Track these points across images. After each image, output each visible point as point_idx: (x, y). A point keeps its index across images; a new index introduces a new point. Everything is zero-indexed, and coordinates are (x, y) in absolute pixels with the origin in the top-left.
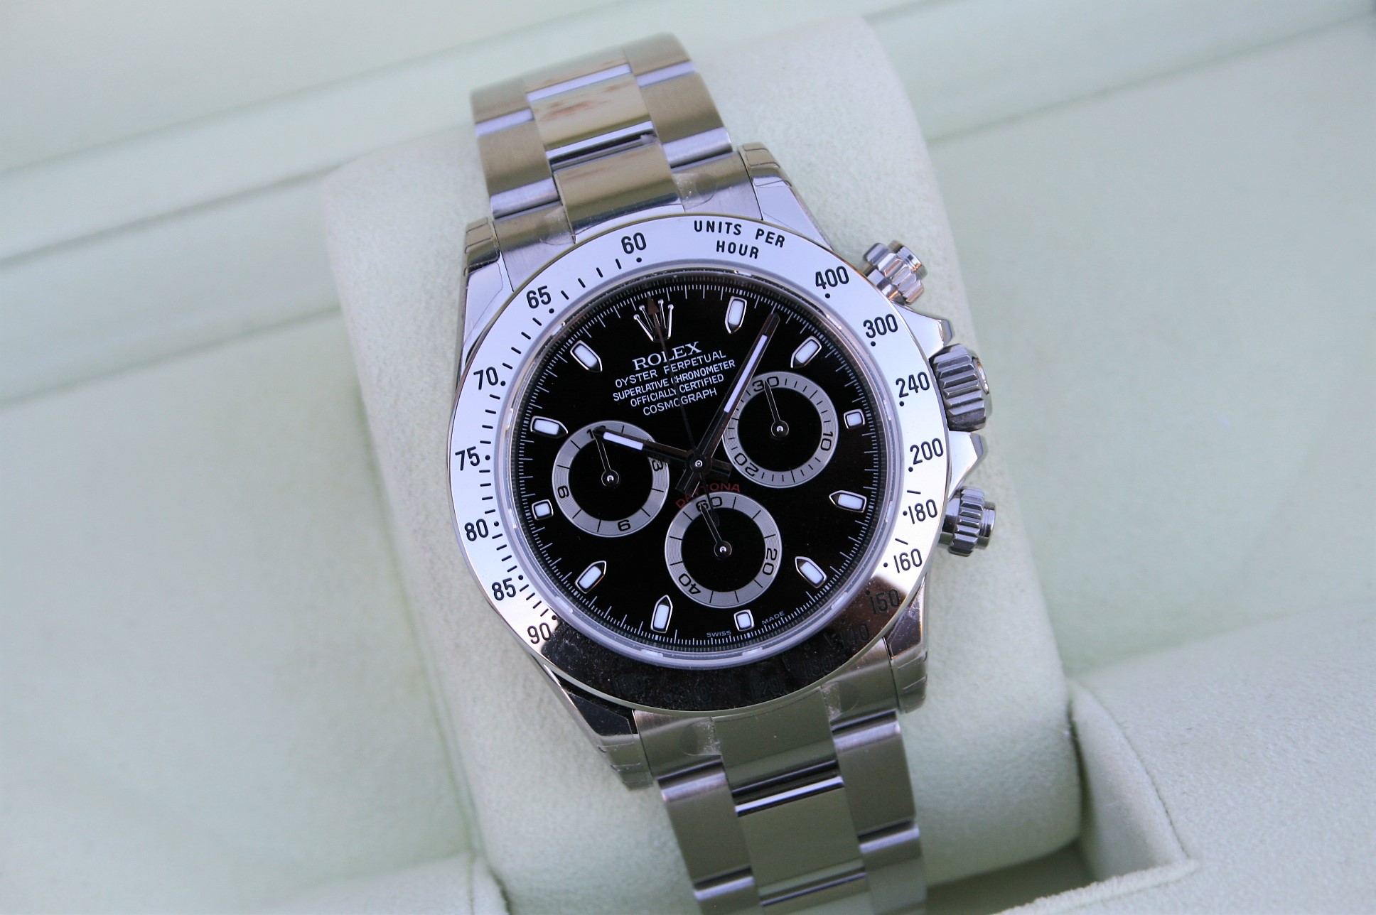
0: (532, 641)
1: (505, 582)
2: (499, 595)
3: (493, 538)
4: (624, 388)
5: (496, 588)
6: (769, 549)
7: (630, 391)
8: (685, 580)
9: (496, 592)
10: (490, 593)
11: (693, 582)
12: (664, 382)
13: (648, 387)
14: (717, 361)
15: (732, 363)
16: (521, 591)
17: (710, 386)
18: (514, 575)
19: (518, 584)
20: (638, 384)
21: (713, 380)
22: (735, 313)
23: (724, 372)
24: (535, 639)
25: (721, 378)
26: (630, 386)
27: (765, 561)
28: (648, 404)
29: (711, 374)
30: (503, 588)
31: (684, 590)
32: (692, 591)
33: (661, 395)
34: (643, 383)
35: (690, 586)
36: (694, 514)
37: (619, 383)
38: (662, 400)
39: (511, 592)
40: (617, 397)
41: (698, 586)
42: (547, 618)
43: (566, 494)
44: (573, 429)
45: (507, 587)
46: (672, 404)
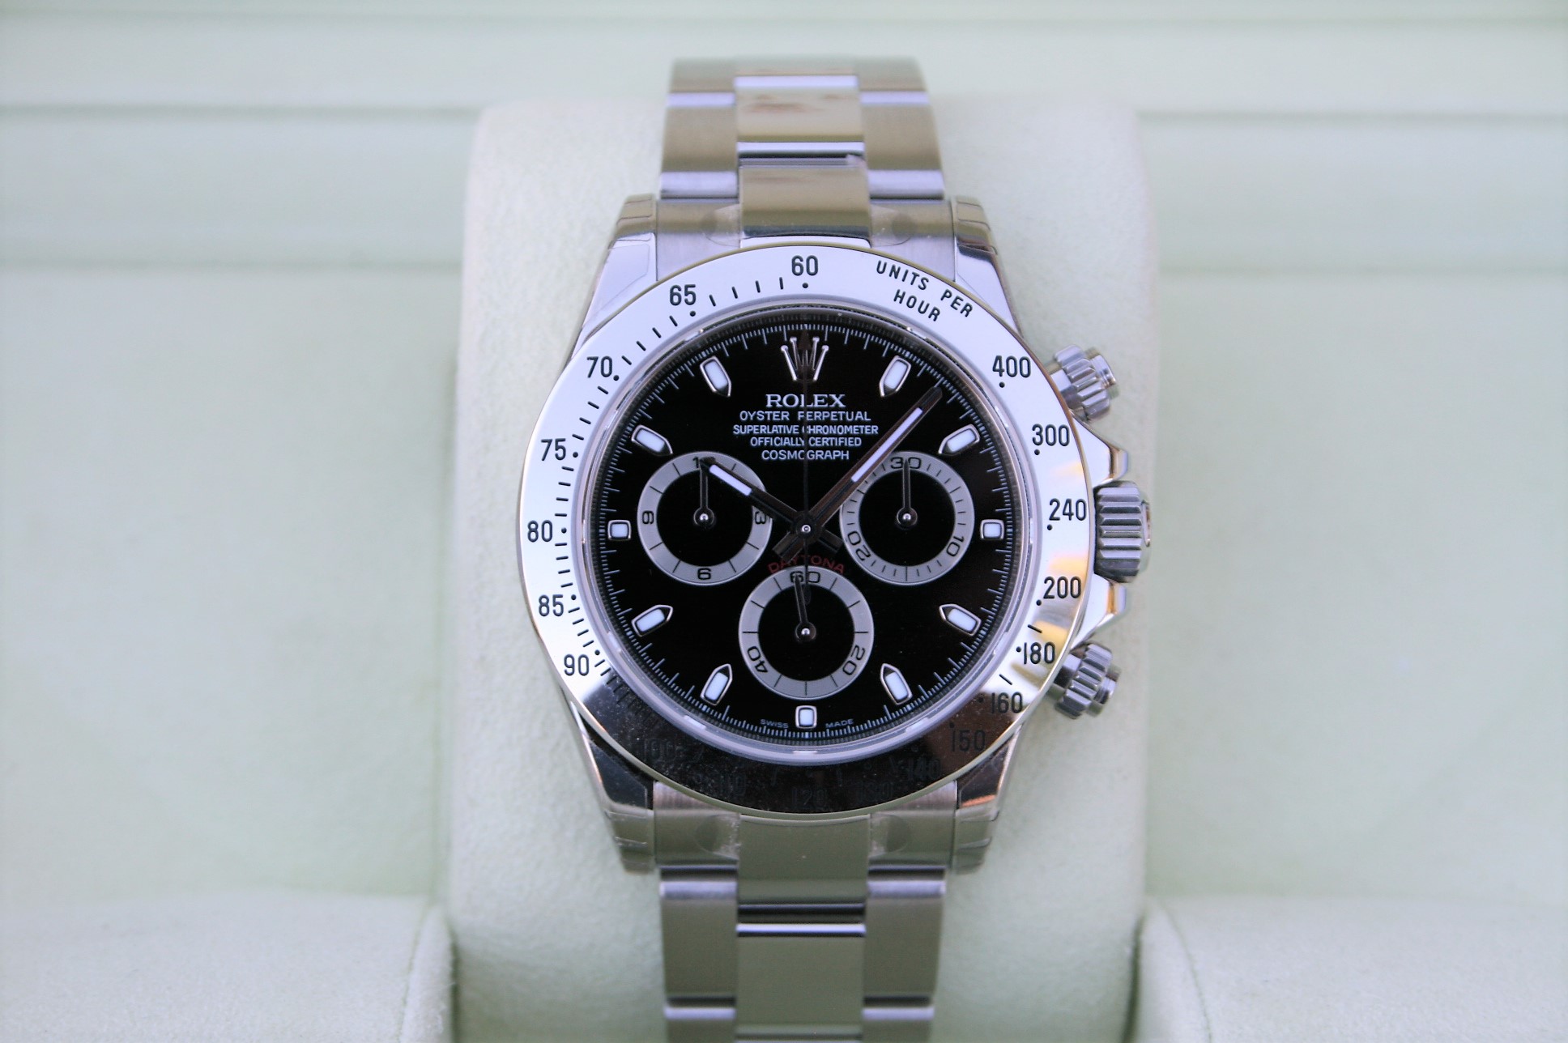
0: (566, 672)
1: (555, 597)
2: (544, 610)
3: (557, 545)
4: (749, 422)
5: (543, 602)
6: (857, 646)
7: (754, 428)
8: (754, 654)
9: (542, 605)
10: (535, 606)
11: (763, 658)
12: (794, 429)
13: (775, 429)
14: (860, 422)
15: (875, 430)
16: (570, 612)
17: (843, 448)
18: (567, 593)
19: (569, 604)
20: (765, 422)
21: (849, 442)
22: (894, 376)
23: (863, 436)
24: (570, 670)
25: (858, 443)
26: (755, 422)
27: (849, 658)
28: (769, 448)
29: (848, 435)
30: (551, 604)
31: (750, 665)
32: (759, 668)
33: (787, 442)
34: (771, 423)
35: (757, 662)
36: (786, 584)
37: (745, 415)
38: (787, 448)
39: (558, 611)
40: (738, 430)
41: (767, 664)
42: (589, 651)
43: (651, 520)
44: (678, 452)
45: (555, 604)
46: (796, 455)
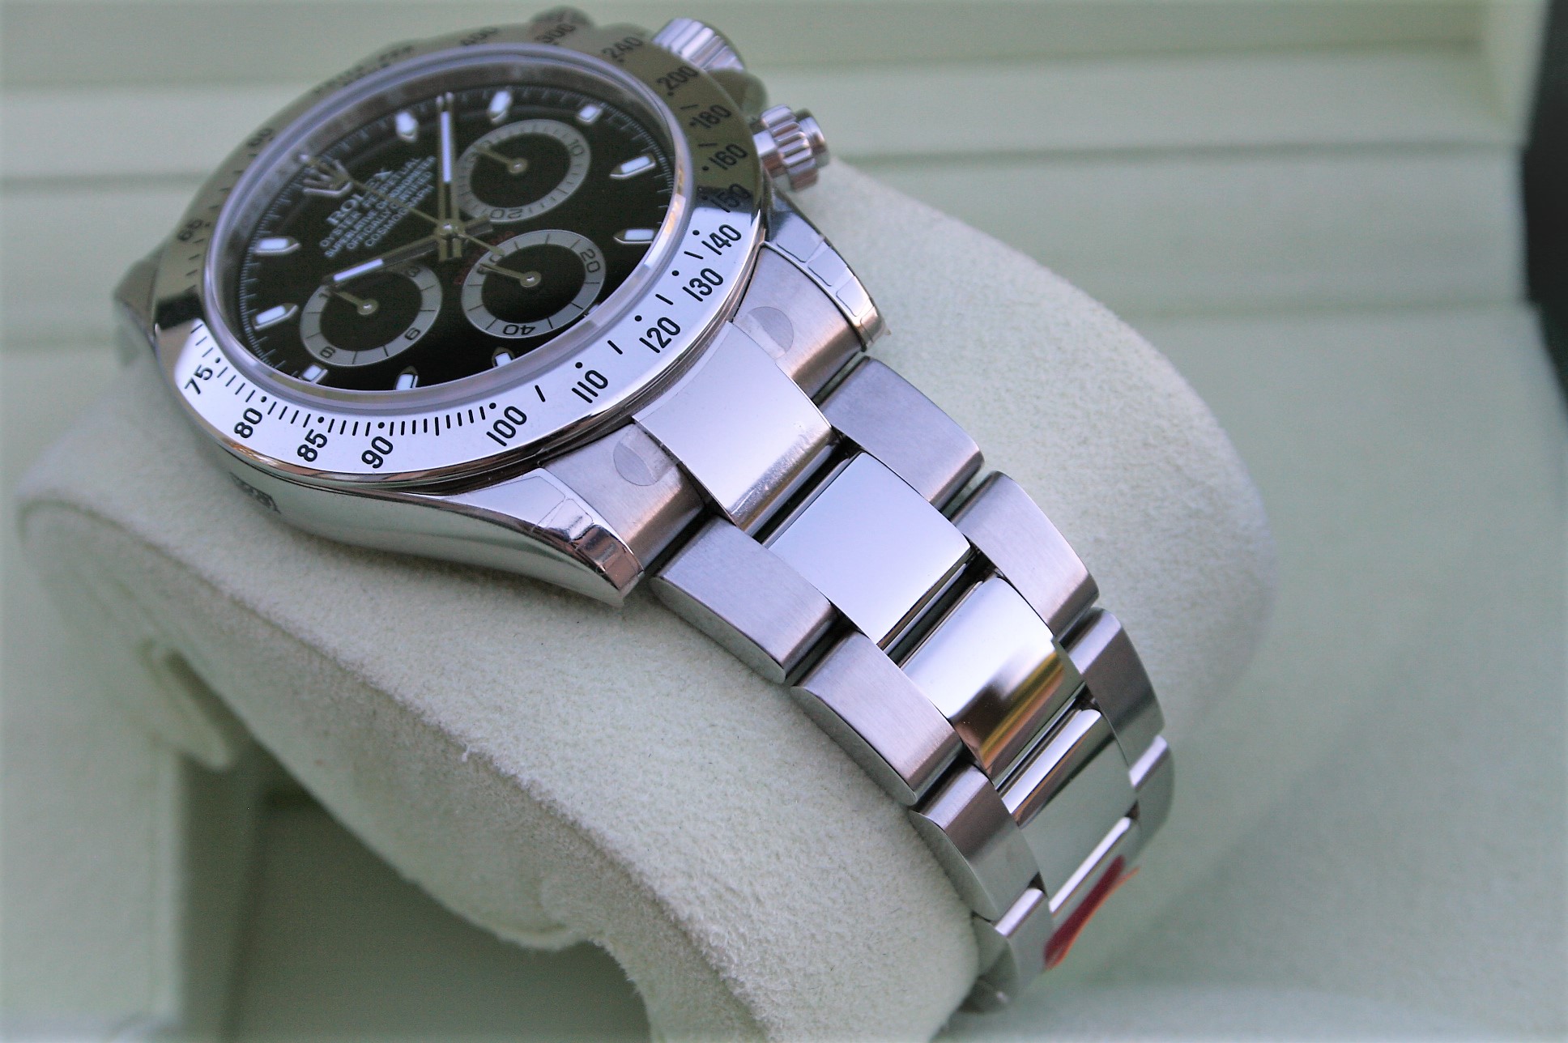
0: (375, 467)
1: (307, 439)
2: (311, 455)
3: (269, 413)
4: (333, 243)
5: (304, 452)
6: (582, 254)
7: (343, 241)
8: (511, 330)
9: (305, 456)
10: (301, 461)
11: (521, 326)
12: (372, 214)
13: (358, 227)
14: (415, 167)
15: (431, 160)
16: (329, 431)
17: (421, 188)
18: (313, 424)
19: (321, 429)
20: (345, 231)
21: (422, 181)
22: (406, 125)
23: (428, 170)
24: (377, 462)
25: (429, 176)
26: (337, 239)
27: (585, 264)
28: (367, 238)
29: (416, 180)
30: (310, 446)
31: (519, 336)
32: (526, 332)
33: (375, 224)
34: (351, 228)
35: (520, 331)
36: (481, 280)
37: (324, 244)
38: (380, 226)
39: (319, 441)
40: (330, 254)
41: (528, 325)
42: (375, 432)
43: (331, 351)
44: (302, 304)
45: (313, 442)
46: (392, 223)
